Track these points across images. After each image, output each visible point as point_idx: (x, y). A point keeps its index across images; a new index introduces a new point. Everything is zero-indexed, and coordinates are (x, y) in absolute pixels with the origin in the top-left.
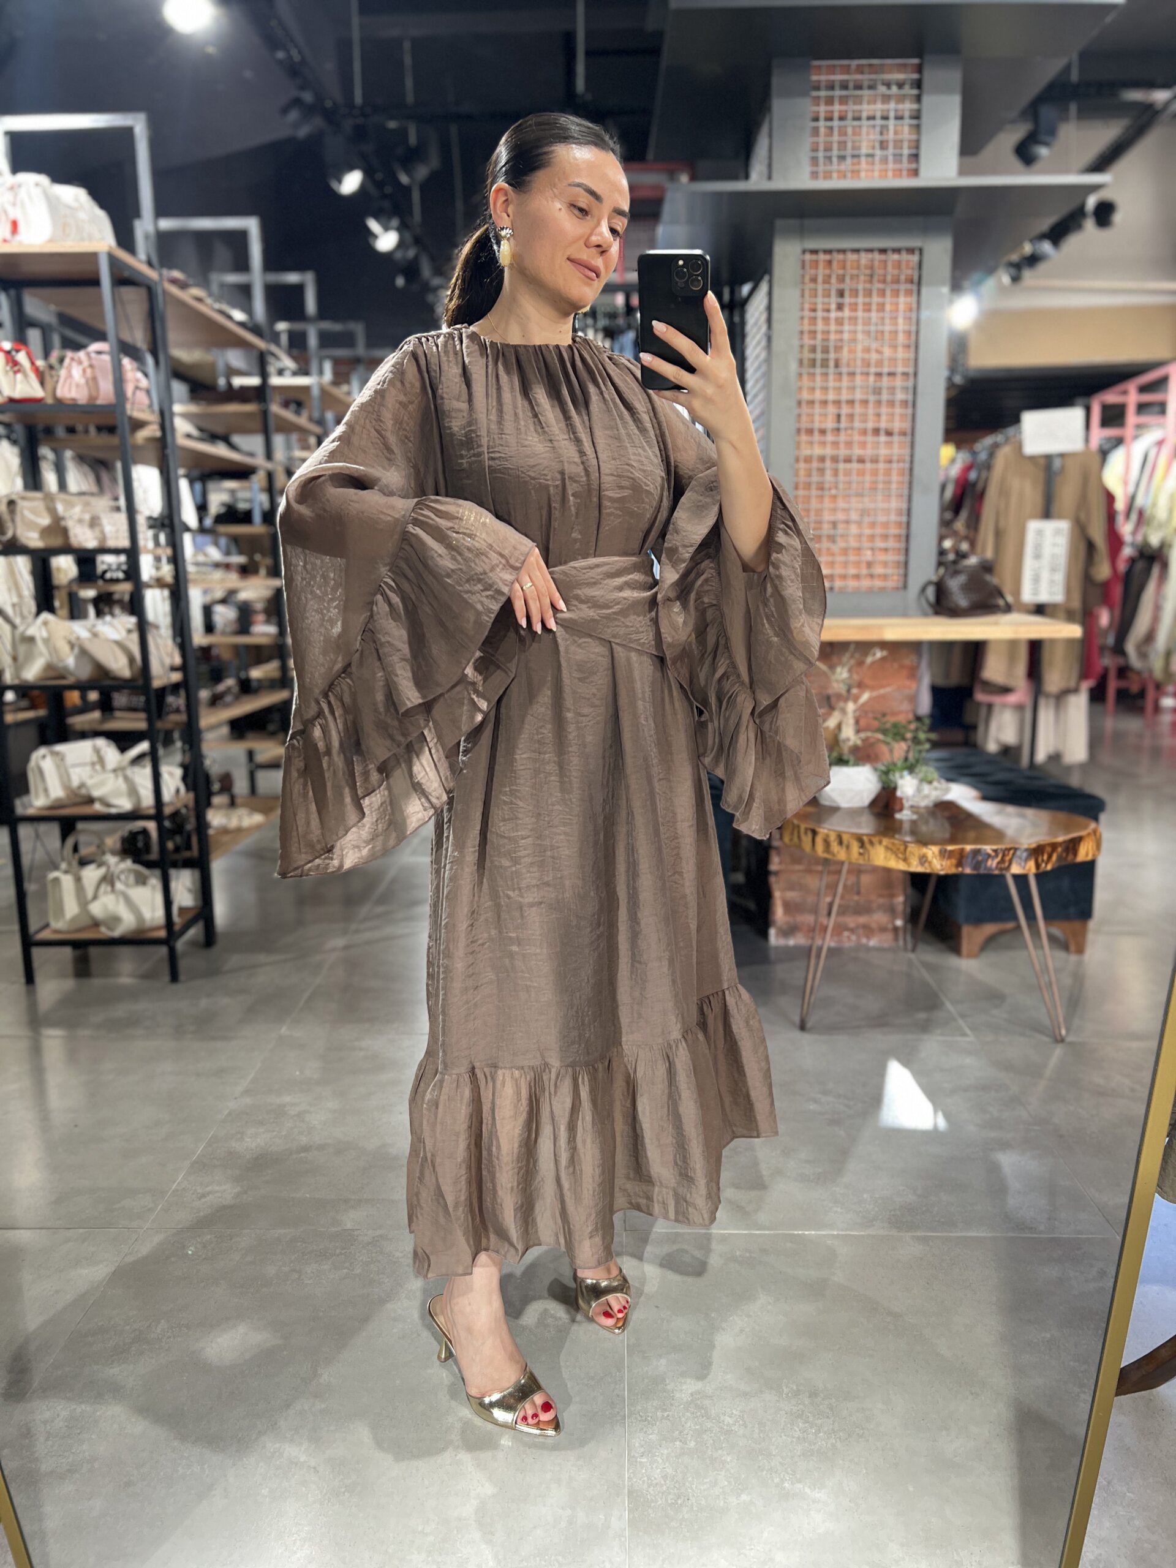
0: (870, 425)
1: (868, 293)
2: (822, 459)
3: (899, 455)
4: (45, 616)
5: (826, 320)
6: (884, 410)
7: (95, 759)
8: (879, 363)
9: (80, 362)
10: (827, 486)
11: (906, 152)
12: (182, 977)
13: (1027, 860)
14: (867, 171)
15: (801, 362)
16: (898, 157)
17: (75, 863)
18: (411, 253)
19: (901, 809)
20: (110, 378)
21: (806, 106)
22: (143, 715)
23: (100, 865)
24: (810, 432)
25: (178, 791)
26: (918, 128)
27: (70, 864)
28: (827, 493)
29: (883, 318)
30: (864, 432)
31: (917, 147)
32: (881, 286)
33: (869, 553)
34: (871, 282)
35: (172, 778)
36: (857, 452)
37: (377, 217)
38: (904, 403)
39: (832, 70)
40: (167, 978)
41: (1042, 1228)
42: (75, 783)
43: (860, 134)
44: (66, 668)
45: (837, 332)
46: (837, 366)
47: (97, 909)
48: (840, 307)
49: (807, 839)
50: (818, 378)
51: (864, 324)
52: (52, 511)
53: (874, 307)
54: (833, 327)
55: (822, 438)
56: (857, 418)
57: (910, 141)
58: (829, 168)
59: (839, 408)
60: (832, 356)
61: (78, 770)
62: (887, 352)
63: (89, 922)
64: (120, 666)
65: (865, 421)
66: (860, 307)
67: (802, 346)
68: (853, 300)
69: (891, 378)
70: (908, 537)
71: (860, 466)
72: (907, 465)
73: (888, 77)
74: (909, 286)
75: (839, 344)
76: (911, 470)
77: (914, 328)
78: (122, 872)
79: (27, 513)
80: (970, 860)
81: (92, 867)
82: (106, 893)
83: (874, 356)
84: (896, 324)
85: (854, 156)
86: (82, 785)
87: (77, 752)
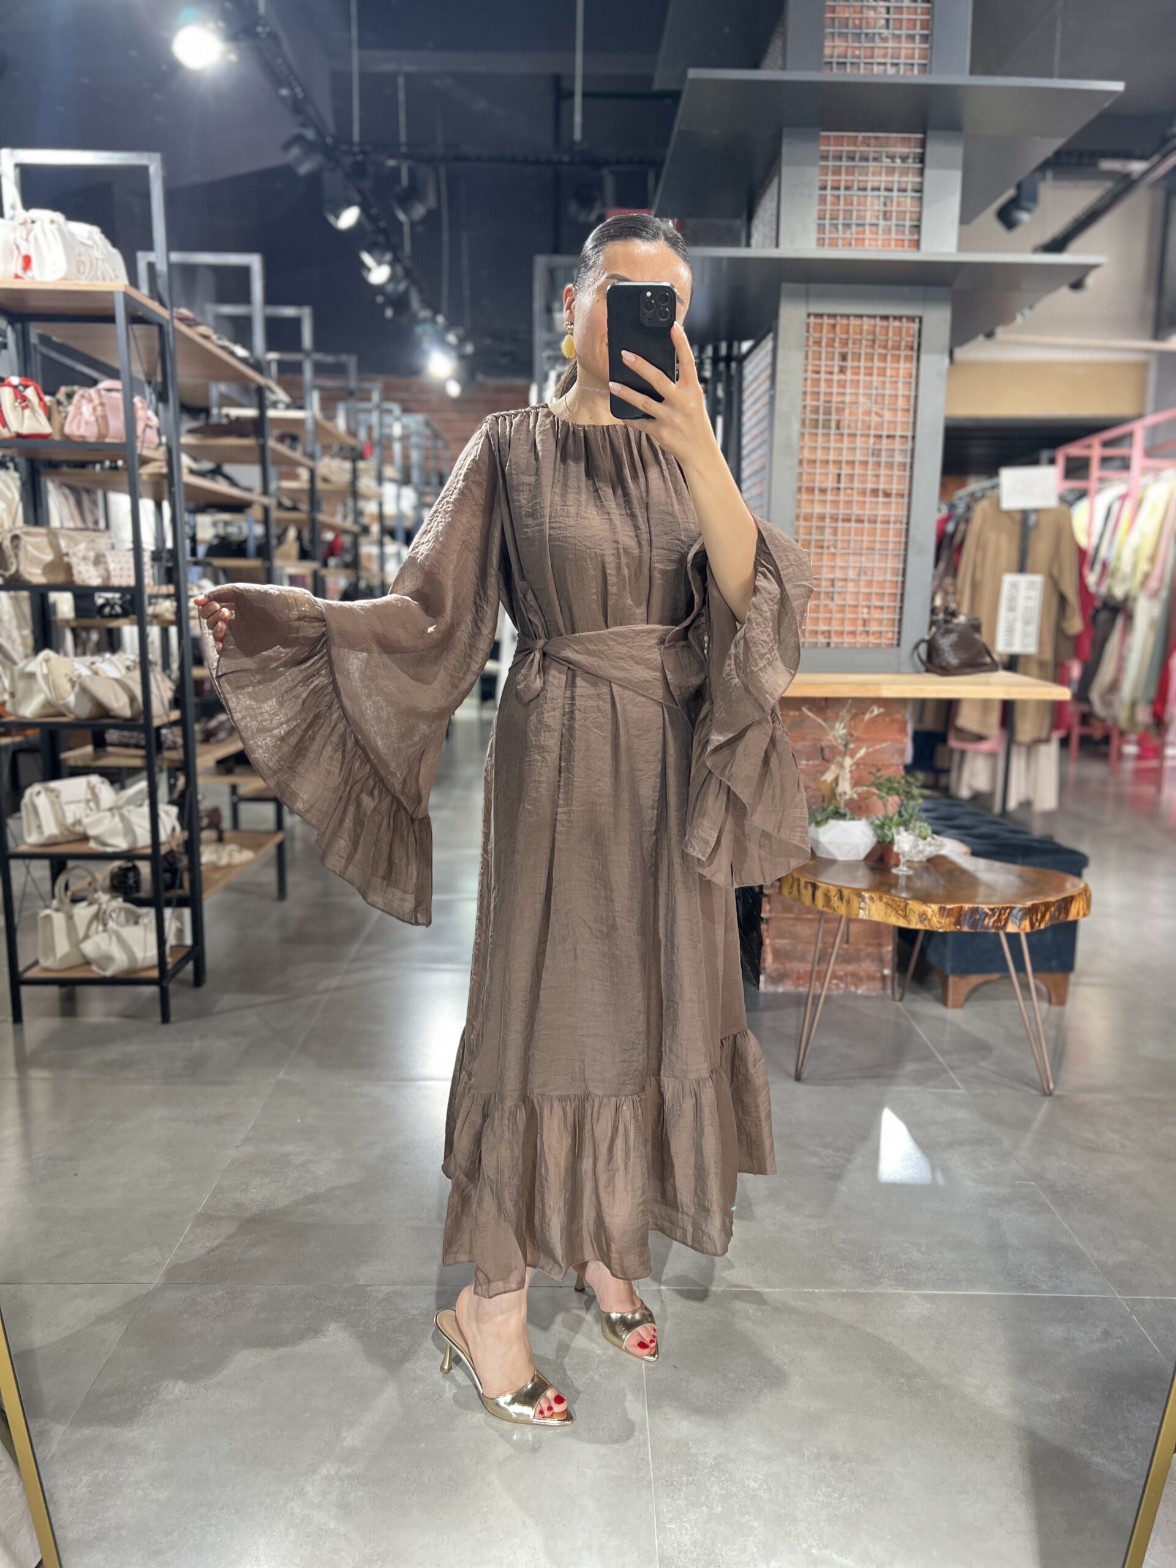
0: (869, 486)
1: (871, 358)
2: (822, 518)
3: (896, 516)
4: (46, 653)
5: (829, 382)
6: (883, 472)
7: (89, 796)
8: (880, 426)
9: (91, 400)
10: (826, 544)
11: (908, 223)
12: (173, 1018)
13: (1021, 919)
14: (870, 239)
15: (803, 421)
16: (900, 227)
17: (67, 900)
18: (402, 286)
19: (897, 865)
20: (122, 416)
21: (814, 175)
22: (142, 752)
23: (90, 904)
24: (811, 490)
25: (174, 829)
26: (921, 199)
27: (61, 901)
28: (825, 551)
29: (884, 382)
30: (863, 492)
31: (919, 220)
32: (883, 351)
33: (865, 610)
34: (873, 347)
35: (169, 816)
36: (856, 511)
37: (370, 251)
38: (903, 465)
39: (839, 141)
40: (159, 1019)
41: (1044, 1286)
42: (70, 820)
43: (865, 205)
44: (66, 705)
45: (838, 394)
46: (838, 427)
47: (89, 948)
48: (842, 370)
49: (807, 893)
50: (820, 439)
51: (865, 387)
52: (55, 546)
53: (875, 372)
54: (835, 390)
55: (822, 498)
56: (856, 478)
57: (911, 212)
58: (835, 236)
59: (840, 468)
60: (834, 417)
61: (72, 807)
62: (887, 415)
63: (81, 961)
64: (120, 705)
65: (864, 482)
66: (862, 371)
67: (805, 407)
68: (856, 364)
69: (889, 441)
70: (902, 595)
71: (859, 525)
72: (904, 526)
73: (892, 150)
74: (909, 353)
75: (841, 405)
76: (907, 530)
77: (913, 393)
78: (114, 910)
79: (30, 548)
80: (968, 918)
81: (84, 904)
82: (97, 932)
83: (875, 419)
84: (897, 389)
85: (858, 225)
86: (78, 822)
87: (72, 788)
